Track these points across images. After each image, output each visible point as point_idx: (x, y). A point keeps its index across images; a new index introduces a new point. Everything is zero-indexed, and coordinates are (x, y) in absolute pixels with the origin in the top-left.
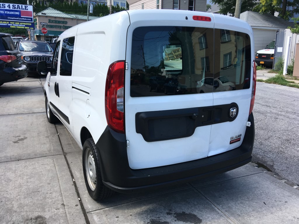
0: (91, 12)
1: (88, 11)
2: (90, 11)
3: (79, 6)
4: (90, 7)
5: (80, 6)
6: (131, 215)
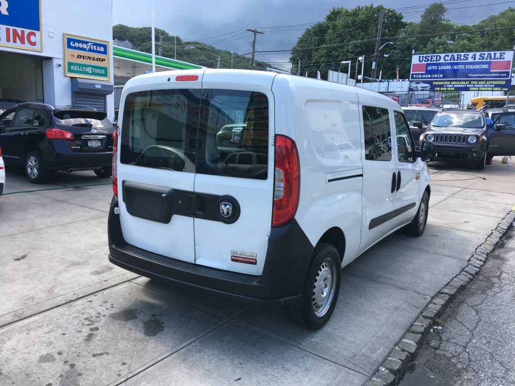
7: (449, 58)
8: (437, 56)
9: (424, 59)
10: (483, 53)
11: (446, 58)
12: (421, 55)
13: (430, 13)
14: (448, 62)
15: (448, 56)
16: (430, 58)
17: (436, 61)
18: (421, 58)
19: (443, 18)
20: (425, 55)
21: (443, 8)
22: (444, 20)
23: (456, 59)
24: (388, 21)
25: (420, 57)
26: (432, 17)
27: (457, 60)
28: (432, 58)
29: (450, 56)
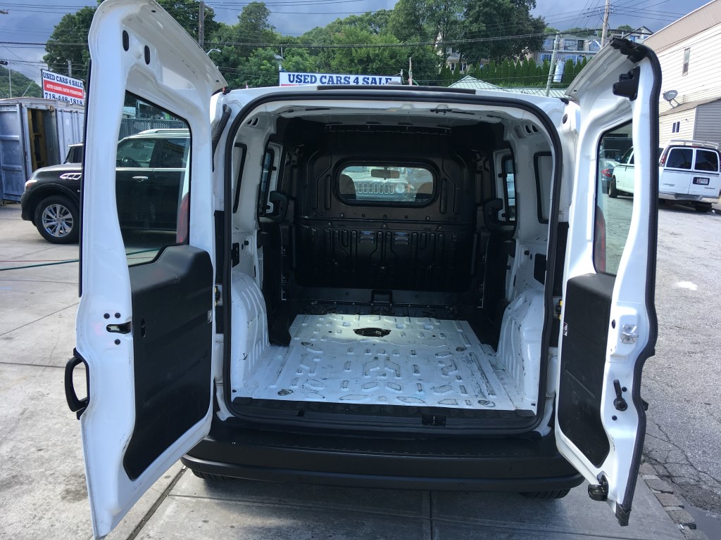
0: (557, 78)
1: (549, 78)
2: (555, 78)
3: (537, 66)
4: (557, 67)
5: (539, 68)
6: (232, 527)
7: (327, 81)
8: (311, 76)
9: (296, 79)
10: (367, 77)
11: (324, 80)
12: (292, 74)
13: (249, 14)
14: (326, 84)
15: (325, 77)
16: (303, 78)
17: (311, 82)
18: (292, 77)
19: (267, 23)
20: (296, 74)
21: (266, 9)
22: (268, 27)
23: (335, 82)
24: (193, 17)
25: (290, 75)
26: (253, 21)
27: (337, 83)
28: (305, 79)
29: (328, 78)
